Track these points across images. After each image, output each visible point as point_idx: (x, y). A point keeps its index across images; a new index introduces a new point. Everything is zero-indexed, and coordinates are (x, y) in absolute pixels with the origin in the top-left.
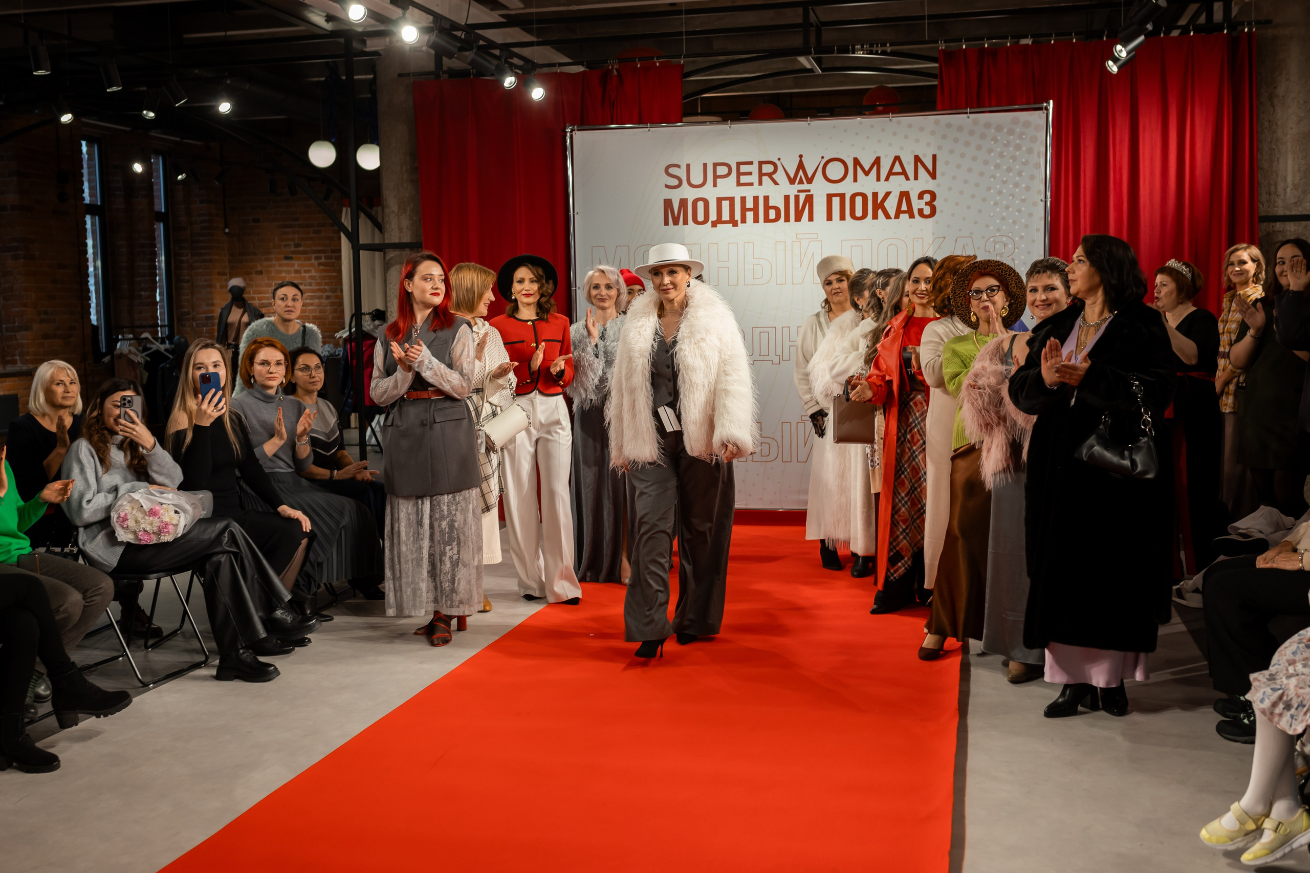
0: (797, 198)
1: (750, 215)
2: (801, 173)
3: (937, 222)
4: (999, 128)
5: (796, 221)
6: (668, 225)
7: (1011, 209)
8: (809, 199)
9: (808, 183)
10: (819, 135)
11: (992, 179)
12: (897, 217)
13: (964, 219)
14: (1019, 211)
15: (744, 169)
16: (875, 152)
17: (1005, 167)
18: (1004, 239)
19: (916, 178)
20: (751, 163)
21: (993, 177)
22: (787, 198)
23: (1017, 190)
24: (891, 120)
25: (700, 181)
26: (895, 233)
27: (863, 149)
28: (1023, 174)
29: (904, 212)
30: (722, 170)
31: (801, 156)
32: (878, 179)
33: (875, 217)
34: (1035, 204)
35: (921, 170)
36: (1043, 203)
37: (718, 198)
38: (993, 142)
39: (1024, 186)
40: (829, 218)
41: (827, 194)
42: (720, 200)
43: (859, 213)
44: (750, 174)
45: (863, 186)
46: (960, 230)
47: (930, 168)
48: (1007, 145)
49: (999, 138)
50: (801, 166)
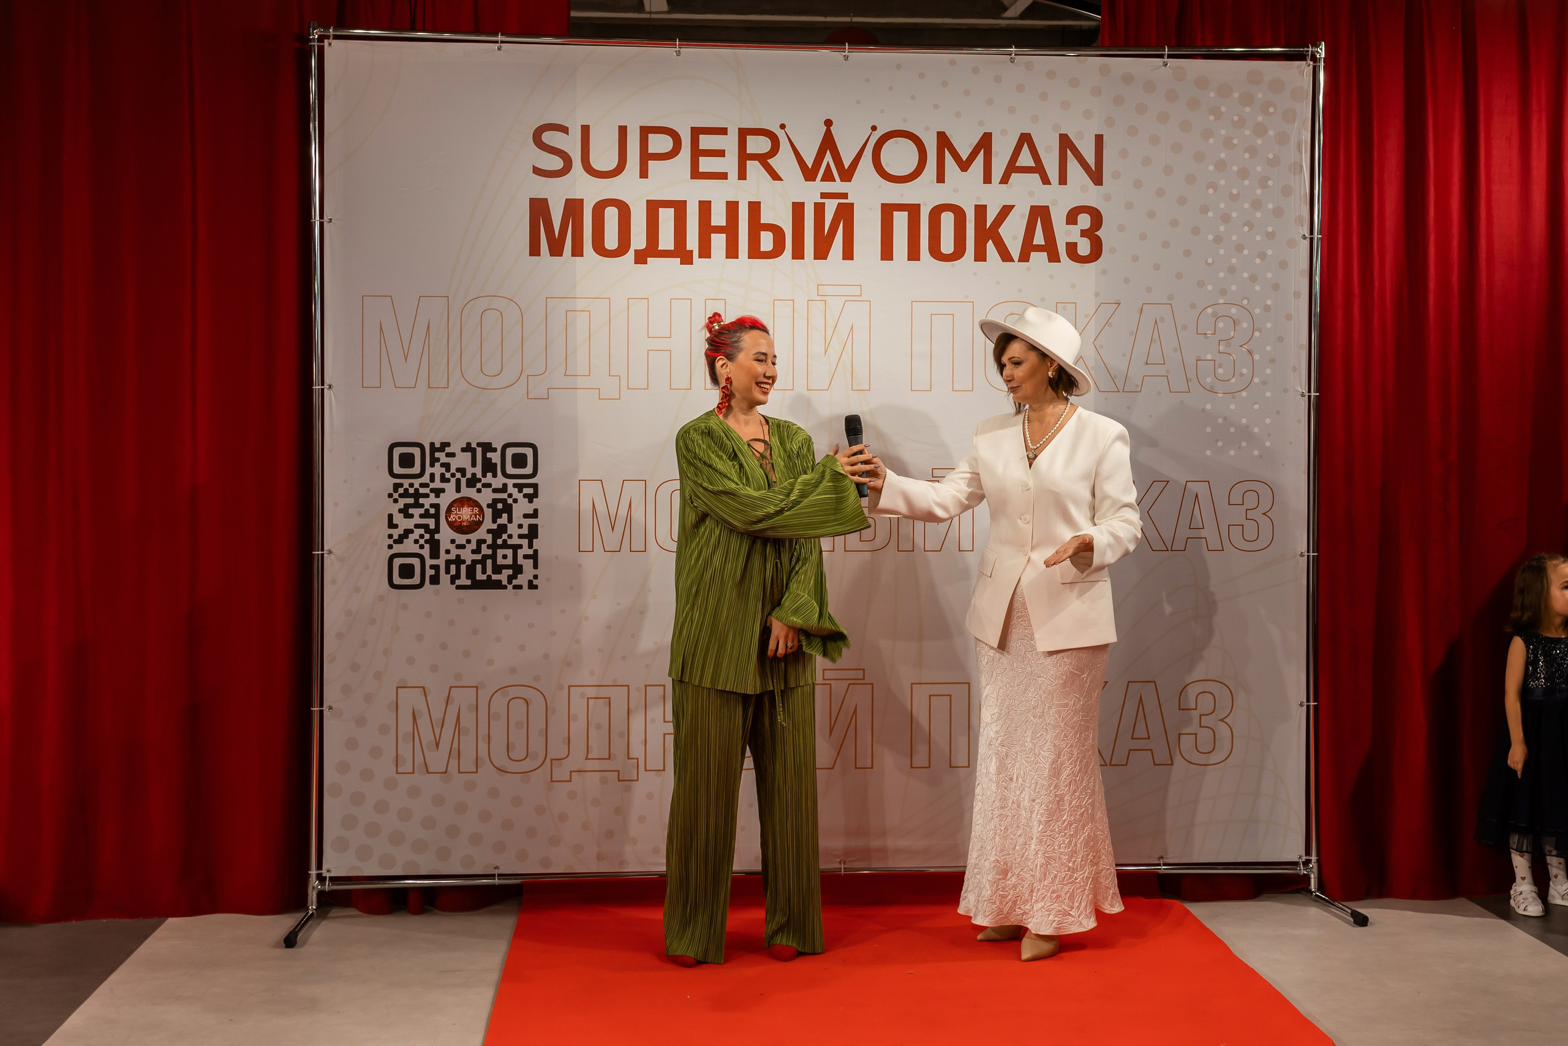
0: (819, 209)
1: (719, 241)
2: (828, 158)
3: (1104, 272)
4: (1224, 90)
5: (815, 258)
6: (539, 254)
7: (1246, 252)
8: (846, 213)
9: (842, 180)
10: (867, 80)
11: (1211, 191)
12: (1024, 257)
13: (1157, 267)
14: (1262, 256)
15: (706, 142)
16: (981, 123)
17: (1235, 168)
18: (1234, 311)
19: (1063, 180)
20: (723, 131)
21: (1214, 185)
22: (798, 209)
23: (1258, 215)
24: (1012, 61)
25: (611, 164)
26: (1020, 291)
27: (958, 115)
28: (1270, 183)
29: (1039, 249)
30: (660, 144)
31: (828, 123)
32: (987, 179)
33: (980, 256)
34: (1291, 244)
35: (1073, 164)
36: (1307, 243)
37: (650, 203)
38: (1212, 118)
39: (1270, 206)
40: (887, 253)
41: (883, 205)
42: (653, 207)
43: (947, 245)
44: (720, 153)
45: (956, 191)
46: (1149, 290)
47: (1091, 161)
48: (1240, 124)
49: (1223, 109)
50: (828, 143)
